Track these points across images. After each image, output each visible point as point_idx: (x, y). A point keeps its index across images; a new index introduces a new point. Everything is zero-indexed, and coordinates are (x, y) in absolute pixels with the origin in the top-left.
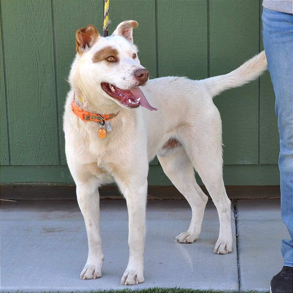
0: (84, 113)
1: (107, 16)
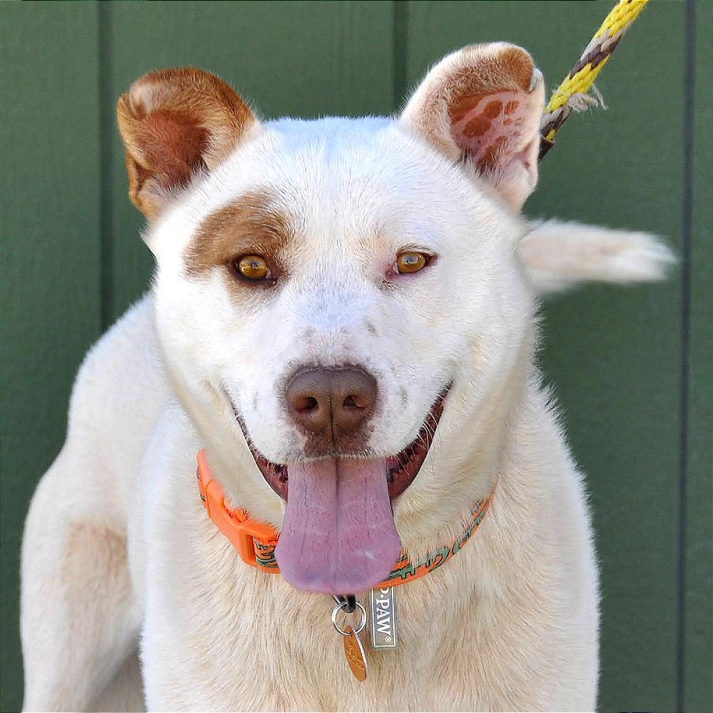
0: (252, 532)
1: (588, 66)
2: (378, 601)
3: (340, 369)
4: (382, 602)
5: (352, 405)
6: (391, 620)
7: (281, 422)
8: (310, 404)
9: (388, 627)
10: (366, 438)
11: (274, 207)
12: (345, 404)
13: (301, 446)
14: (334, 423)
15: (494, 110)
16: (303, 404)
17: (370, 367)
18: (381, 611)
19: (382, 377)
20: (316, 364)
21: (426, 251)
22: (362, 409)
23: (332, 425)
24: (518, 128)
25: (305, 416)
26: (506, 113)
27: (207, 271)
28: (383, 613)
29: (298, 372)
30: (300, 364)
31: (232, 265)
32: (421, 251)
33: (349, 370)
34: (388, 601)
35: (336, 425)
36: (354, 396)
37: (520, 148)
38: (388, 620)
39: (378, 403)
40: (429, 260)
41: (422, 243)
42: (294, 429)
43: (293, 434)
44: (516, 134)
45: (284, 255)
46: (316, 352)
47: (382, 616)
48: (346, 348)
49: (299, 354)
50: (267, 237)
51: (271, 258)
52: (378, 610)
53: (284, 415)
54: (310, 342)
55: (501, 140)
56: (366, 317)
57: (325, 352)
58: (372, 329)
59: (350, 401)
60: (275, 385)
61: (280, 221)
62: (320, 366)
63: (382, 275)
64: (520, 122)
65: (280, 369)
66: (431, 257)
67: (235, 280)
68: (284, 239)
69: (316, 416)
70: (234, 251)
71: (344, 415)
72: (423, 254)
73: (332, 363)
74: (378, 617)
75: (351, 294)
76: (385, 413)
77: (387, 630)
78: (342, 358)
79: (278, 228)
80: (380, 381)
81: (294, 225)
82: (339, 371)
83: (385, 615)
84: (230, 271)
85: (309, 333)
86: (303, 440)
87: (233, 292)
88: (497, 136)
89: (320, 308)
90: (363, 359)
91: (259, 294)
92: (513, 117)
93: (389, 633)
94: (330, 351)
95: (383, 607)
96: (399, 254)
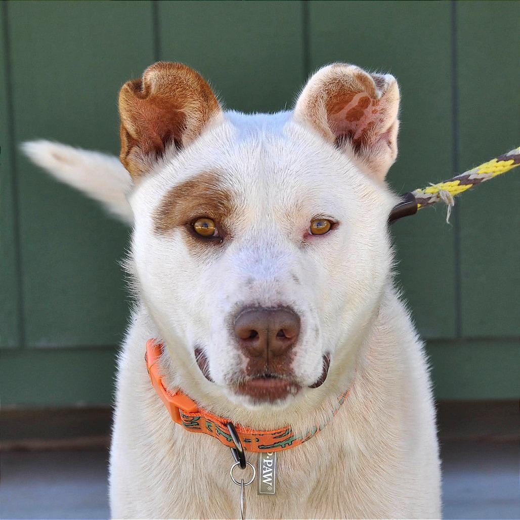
2: (265, 461)
3: (275, 309)
4: (267, 461)
5: (282, 336)
6: (273, 475)
7: (230, 348)
8: (253, 335)
9: (270, 479)
10: (290, 360)
11: (224, 186)
12: (278, 335)
13: (244, 366)
14: (269, 349)
15: (365, 103)
16: (248, 335)
17: (296, 308)
18: (267, 468)
19: (303, 316)
20: (257, 305)
21: (330, 219)
22: (289, 339)
23: (268, 350)
24: (382, 116)
25: (248, 344)
26: (373, 105)
27: (170, 231)
28: (268, 469)
29: (243, 310)
30: (244, 305)
31: (190, 226)
32: (327, 218)
33: (282, 310)
34: (272, 461)
35: (271, 350)
36: (285, 330)
37: (384, 130)
38: (271, 475)
39: (301, 335)
40: (333, 225)
41: (328, 213)
42: (240, 352)
43: (239, 356)
44: (381, 121)
45: (228, 222)
46: (256, 296)
47: (267, 471)
48: (278, 293)
49: (243, 297)
50: (216, 207)
51: (219, 222)
52: (264, 467)
53: (232, 342)
54: (251, 288)
55: (371, 124)
56: (292, 270)
57: (264, 296)
58: (296, 279)
59: (282, 334)
60: (224, 320)
61: (227, 197)
62: (260, 306)
63: (300, 238)
64: (383, 111)
65: (229, 308)
66: (334, 223)
67: (192, 237)
68: (229, 211)
69: (257, 344)
70: (192, 214)
71: (277, 343)
72: (329, 221)
73: (269, 304)
74: (264, 472)
75: (279, 252)
76: (304, 343)
77: (269, 482)
78: (276, 301)
79: (225, 202)
80: (302, 319)
81: (237, 202)
82: (274, 311)
83: (268, 471)
84: (188, 230)
85: (250, 281)
86: (246, 361)
87: (191, 247)
88: (368, 122)
89: (257, 261)
90: (291, 302)
91: (210, 249)
92: (378, 108)
93: (271, 484)
94: (267, 296)
95: (268, 465)
96: (312, 221)
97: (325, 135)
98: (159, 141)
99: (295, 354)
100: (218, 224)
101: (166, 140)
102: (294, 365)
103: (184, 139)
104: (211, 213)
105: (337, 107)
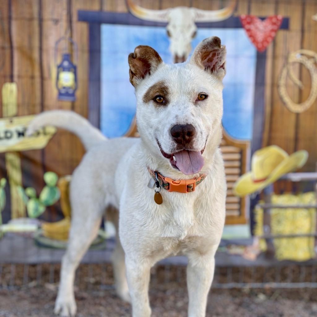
12: (187, 134)
13: (175, 146)
15: (214, 55)
16: (176, 134)
20: (179, 124)
22: (191, 136)
25: (176, 138)
26: (217, 56)
29: (174, 127)
31: (154, 99)
32: (204, 94)
33: (188, 126)
35: (185, 140)
37: (221, 64)
40: (206, 96)
41: (204, 91)
42: (173, 142)
44: (220, 61)
45: (167, 97)
48: (187, 120)
49: (174, 122)
50: (163, 92)
53: (171, 138)
54: (177, 119)
55: (217, 63)
56: (191, 112)
58: (193, 115)
60: (168, 131)
61: (167, 88)
63: (194, 101)
65: (169, 126)
67: (156, 104)
69: (180, 138)
71: (187, 137)
73: (183, 124)
75: (187, 106)
76: (197, 137)
79: (166, 90)
80: (196, 129)
85: (177, 116)
87: (155, 107)
88: (215, 62)
90: (191, 123)
92: (219, 57)
96: (199, 95)
97: (201, 67)
98: (143, 74)
99: (194, 141)
100: (164, 98)
101: (145, 73)
102: (194, 145)
103: (151, 72)
104: (162, 94)
105: (204, 58)
